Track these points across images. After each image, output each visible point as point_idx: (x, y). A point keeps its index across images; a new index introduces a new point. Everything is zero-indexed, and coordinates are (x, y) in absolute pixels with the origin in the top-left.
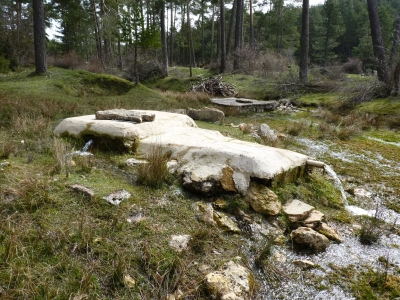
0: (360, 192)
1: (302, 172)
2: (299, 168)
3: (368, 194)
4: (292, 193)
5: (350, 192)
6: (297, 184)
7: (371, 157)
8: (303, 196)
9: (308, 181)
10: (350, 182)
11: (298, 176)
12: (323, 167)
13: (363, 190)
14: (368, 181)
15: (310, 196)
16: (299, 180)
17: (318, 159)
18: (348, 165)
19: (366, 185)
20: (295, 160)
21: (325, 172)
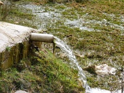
0: (104, 69)
1: (25, 51)
2: (21, 46)
3: (113, 70)
4: (14, 82)
5: (91, 70)
6: (20, 69)
7: (115, 22)
8: (29, 84)
9: (34, 62)
10: (90, 57)
11: (21, 57)
12: (52, 41)
13: (106, 66)
14: (112, 53)
15: (38, 82)
16: (23, 63)
17: (49, 31)
18: (87, 35)
19: (110, 59)
20: (14, 35)
21: (56, 48)
